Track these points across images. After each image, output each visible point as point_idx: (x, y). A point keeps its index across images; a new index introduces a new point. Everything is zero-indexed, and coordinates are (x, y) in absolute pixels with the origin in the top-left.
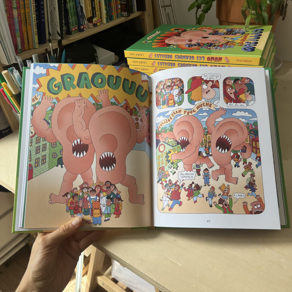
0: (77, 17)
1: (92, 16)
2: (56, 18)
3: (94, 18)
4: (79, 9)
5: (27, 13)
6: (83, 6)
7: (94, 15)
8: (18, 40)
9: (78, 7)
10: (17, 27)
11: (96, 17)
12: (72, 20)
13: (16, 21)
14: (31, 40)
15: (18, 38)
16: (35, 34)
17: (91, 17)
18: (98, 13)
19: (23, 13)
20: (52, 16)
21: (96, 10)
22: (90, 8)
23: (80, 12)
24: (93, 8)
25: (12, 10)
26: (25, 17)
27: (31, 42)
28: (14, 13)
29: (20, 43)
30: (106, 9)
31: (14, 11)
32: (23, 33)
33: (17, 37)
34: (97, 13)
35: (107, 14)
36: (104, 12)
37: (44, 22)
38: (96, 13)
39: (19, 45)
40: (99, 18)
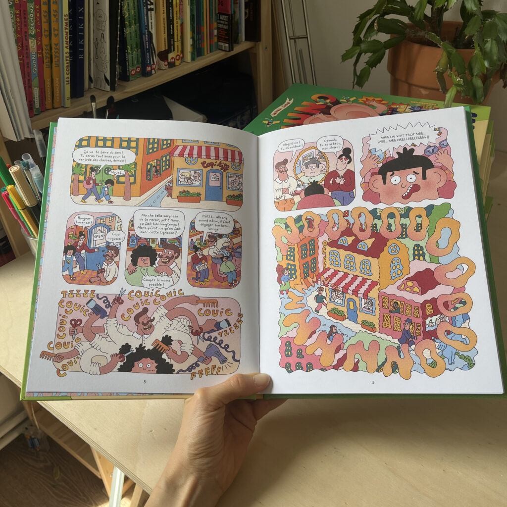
0: (141, 52)
1: (167, 48)
2: (104, 54)
3: (171, 52)
4: (146, 38)
5: (53, 46)
6: (153, 32)
7: (170, 48)
8: (35, 93)
9: (145, 34)
10: (35, 70)
11: (174, 50)
12: (132, 57)
13: (33, 58)
14: (58, 93)
15: (35, 89)
16: (66, 83)
17: (165, 50)
18: (178, 44)
19: (46, 45)
20: (97, 49)
21: (176, 40)
22: (164, 36)
23: (147, 42)
24: (170, 36)
25: (27, 40)
26: (49, 52)
27: (58, 95)
28: (31, 45)
29: (38, 98)
30: (193, 38)
31: (30, 41)
32: (44, 81)
33: (33, 87)
34: (176, 44)
35: (193, 46)
36: (189, 42)
37: (83, 60)
38: (174, 45)
39: (36, 101)
40: (179, 53)
